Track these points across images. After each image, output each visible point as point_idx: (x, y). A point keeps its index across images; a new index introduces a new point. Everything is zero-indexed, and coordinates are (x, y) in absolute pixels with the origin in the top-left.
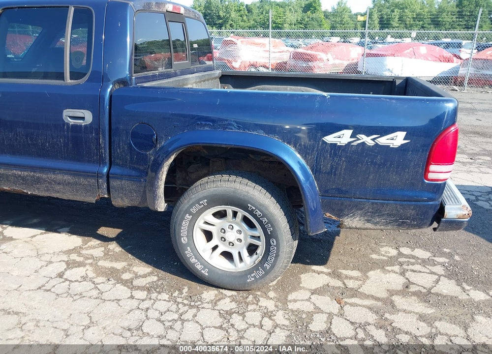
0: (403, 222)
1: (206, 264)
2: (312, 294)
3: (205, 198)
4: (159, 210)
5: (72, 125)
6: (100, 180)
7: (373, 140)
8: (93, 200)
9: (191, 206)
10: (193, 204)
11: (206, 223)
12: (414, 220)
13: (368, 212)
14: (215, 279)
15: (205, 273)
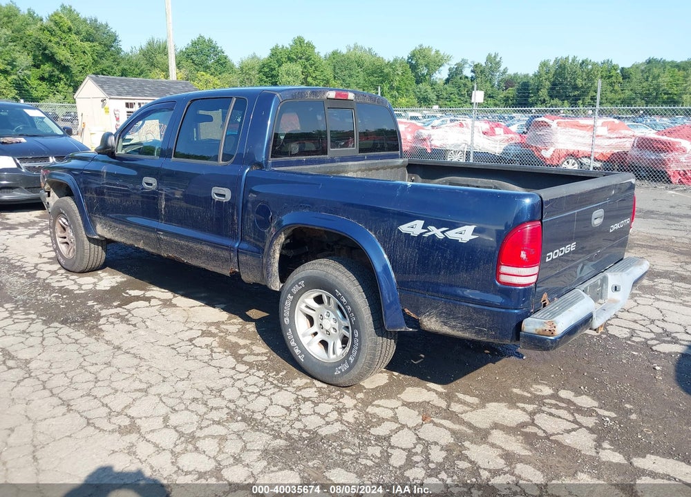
0: (479, 330)
1: (303, 350)
2: (403, 405)
3: (302, 279)
4: (273, 288)
5: (217, 201)
6: (232, 254)
7: (443, 232)
8: (227, 273)
9: (292, 287)
10: (293, 285)
11: (307, 307)
12: (490, 329)
13: (442, 313)
14: (308, 367)
15: (301, 358)
